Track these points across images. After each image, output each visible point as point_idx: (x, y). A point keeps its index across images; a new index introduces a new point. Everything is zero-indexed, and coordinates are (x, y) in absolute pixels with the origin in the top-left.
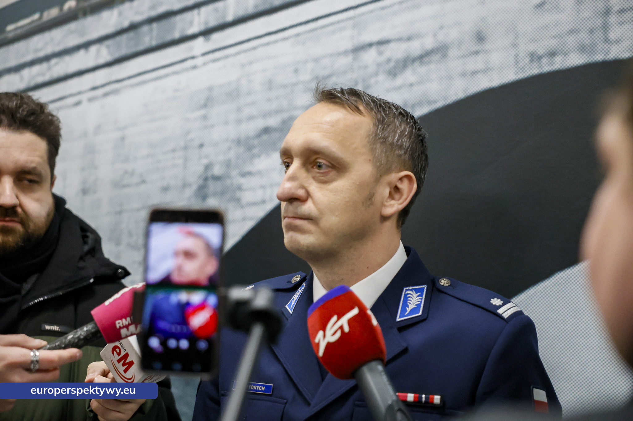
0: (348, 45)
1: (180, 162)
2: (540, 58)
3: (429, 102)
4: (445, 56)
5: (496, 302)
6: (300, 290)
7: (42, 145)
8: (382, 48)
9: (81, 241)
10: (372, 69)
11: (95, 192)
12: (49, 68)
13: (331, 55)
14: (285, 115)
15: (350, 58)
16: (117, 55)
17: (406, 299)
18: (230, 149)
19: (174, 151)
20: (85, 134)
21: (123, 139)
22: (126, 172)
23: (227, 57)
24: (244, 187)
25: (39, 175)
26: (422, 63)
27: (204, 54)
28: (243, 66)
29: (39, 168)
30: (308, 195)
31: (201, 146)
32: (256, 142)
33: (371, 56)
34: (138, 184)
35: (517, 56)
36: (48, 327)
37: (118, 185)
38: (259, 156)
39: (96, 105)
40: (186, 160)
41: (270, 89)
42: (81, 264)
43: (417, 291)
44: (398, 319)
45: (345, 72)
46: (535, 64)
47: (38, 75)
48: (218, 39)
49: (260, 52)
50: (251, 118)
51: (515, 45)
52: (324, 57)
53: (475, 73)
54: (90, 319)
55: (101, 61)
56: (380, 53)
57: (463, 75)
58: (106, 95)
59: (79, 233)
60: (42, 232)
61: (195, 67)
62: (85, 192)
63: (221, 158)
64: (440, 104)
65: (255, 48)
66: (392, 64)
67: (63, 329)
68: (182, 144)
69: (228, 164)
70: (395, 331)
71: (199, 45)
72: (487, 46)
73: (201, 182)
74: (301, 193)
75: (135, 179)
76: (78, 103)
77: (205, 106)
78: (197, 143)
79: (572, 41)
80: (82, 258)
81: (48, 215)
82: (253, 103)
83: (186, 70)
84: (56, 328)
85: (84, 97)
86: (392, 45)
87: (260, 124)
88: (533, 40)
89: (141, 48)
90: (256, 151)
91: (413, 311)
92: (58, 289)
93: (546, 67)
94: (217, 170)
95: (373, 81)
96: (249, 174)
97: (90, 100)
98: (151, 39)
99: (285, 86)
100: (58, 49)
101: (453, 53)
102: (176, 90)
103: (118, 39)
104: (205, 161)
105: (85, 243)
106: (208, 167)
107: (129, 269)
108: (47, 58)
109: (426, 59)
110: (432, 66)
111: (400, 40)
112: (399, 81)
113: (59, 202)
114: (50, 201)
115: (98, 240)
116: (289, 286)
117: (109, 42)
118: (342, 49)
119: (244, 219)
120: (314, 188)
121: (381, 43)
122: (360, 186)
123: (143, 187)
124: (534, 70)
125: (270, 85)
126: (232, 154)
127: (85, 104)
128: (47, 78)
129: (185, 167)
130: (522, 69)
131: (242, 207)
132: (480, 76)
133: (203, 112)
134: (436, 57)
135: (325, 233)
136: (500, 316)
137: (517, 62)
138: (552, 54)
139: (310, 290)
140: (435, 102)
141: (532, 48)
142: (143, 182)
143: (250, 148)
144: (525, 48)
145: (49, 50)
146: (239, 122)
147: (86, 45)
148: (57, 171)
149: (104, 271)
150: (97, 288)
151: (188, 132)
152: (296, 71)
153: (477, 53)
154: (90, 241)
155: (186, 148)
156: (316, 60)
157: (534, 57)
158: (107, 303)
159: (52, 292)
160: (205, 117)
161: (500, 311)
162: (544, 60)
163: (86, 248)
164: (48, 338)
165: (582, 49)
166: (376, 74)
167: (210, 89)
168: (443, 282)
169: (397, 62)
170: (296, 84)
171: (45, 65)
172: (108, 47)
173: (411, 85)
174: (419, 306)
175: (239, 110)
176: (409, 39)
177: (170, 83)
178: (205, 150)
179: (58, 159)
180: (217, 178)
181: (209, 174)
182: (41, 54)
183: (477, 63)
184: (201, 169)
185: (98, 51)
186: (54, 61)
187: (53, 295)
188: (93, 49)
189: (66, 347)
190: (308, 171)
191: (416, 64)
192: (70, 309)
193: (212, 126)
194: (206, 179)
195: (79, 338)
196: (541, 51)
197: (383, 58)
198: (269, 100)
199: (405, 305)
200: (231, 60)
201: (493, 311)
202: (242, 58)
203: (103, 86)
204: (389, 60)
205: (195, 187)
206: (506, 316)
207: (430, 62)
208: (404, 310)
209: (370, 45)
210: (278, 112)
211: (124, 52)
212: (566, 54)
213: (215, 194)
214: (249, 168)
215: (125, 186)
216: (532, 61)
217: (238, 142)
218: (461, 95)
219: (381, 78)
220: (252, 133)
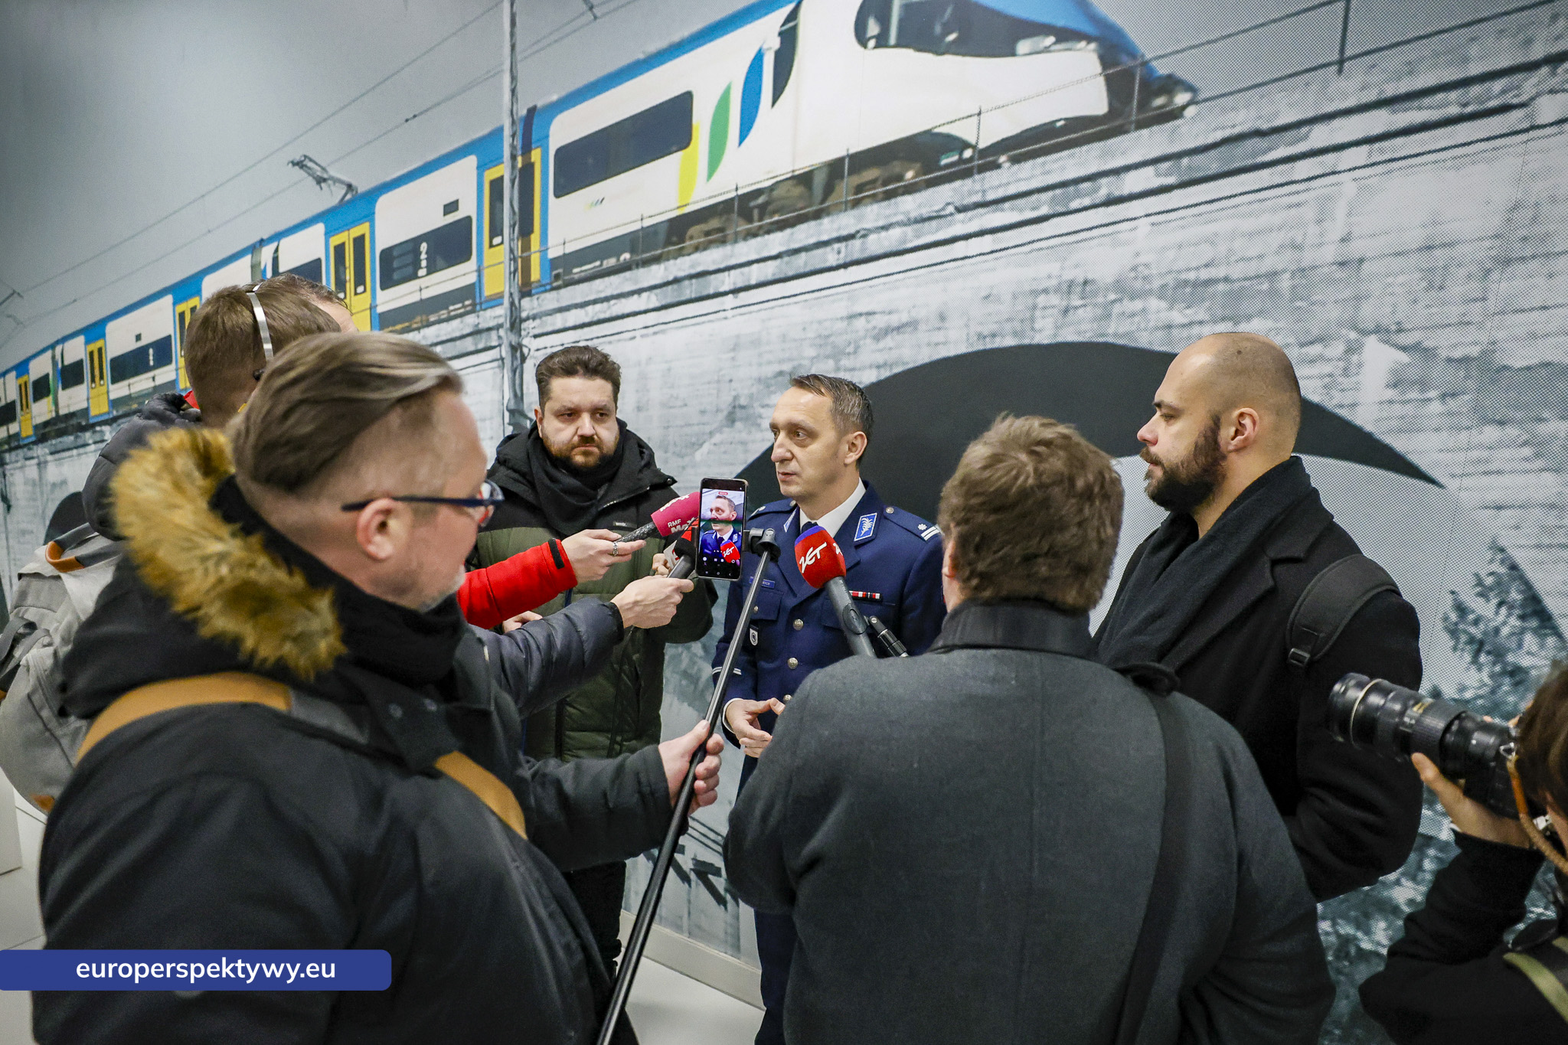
0: (845, 314)
1: (715, 392)
2: (985, 337)
3: (904, 364)
4: (916, 329)
5: (922, 527)
6: (794, 513)
7: (608, 387)
8: (870, 317)
9: (639, 457)
10: (862, 333)
11: (648, 409)
12: (609, 308)
13: (832, 319)
14: (795, 363)
15: (845, 323)
16: (664, 303)
17: (862, 524)
18: (753, 385)
19: (709, 383)
20: (639, 364)
21: (669, 370)
22: (672, 396)
23: (751, 313)
24: (764, 416)
25: (609, 410)
26: (898, 333)
27: (732, 309)
28: (763, 321)
29: (608, 405)
30: (793, 456)
31: (731, 381)
32: (773, 382)
33: (860, 323)
34: (681, 407)
35: (968, 334)
36: (617, 524)
37: (666, 405)
38: (775, 393)
39: (648, 340)
40: (719, 391)
41: (784, 341)
42: (640, 476)
43: (869, 518)
44: (855, 540)
45: (840, 334)
46: (981, 342)
47: (600, 312)
48: (745, 297)
49: (776, 310)
50: (769, 363)
51: (967, 326)
52: (826, 320)
53: (937, 344)
54: (650, 520)
55: (651, 306)
56: (868, 322)
57: (929, 344)
58: (655, 333)
59: (636, 450)
60: (612, 453)
61: (726, 318)
62: (639, 409)
63: (746, 392)
64: (911, 366)
65: (773, 308)
66: (876, 331)
67: (629, 525)
68: (716, 378)
69: (751, 397)
70: (853, 549)
71: (729, 301)
72: (947, 325)
73: (730, 408)
74: (789, 455)
75: (679, 403)
76: (634, 338)
77: (734, 349)
78: (727, 378)
79: (1008, 327)
80: (641, 471)
81: (616, 438)
82: (771, 352)
83: (719, 320)
84: (624, 524)
85: (637, 333)
86: (877, 316)
87: (777, 368)
88: (981, 324)
89: (683, 298)
90: (772, 389)
91: (867, 533)
92: (623, 496)
93: (989, 345)
94: (743, 401)
95: (862, 342)
96: (767, 406)
97: (642, 336)
98: (691, 292)
99: (795, 340)
100: (615, 292)
101: (922, 327)
102: (711, 335)
103: (664, 288)
104: (734, 393)
105: (642, 458)
106: (736, 398)
107: (676, 479)
108: (607, 299)
109: (902, 330)
110: (906, 336)
111: (883, 313)
112: (882, 344)
113: (622, 425)
114: (616, 427)
115: (652, 455)
116: (788, 509)
117: (658, 291)
118: (839, 316)
119: (763, 440)
120: (796, 450)
121: (869, 314)
122: (828, 447)
123: (685, 409)
124: (979, 346)
125: (784, 338)
126: (754, 390)
127: (638, 339)
128: (607, 315)
129: (718, 397)
130: (972, 345)
131: (762, 431)
132: (941, 346)
133: (732, 354)
134: (909, 329)
135: (808, 482)
136: (922, 539)
137: (968, 340)
138: (994, 335)
139: (797, 518)
140: (907, 363)
141: (979, 329)
142: (686, 405)
143: (768, 386)
144: (975, 328)
145: (608, 293)
146: (760, 365)
147: (639, 292)
148: (618, 404)
149: (656, 480)
150: (653, 493)
151: (721, 370)
152: (804, 329)
153: (939, 329)
154: (646, 457)
155: (718, 381)
156: (820, 322)
157: (981, 337)
158: (662, 509)
159: (619, 497)
160: (733, 359)
161: (923, 535)
162: (988, 339)
163: (643, 463)
164: (622, 532)
165: (1015, 334)
166: (865, 337)
167: (738, 336)
168: (889, 510)
169: (881, 329)
170: (805, 339)
171: (605, 304)
172: (656, 295)
173: (890, 349)
174: (870, 529)
175: (760, 355)
176: (890, 313)
177: (707, 328)
178: (734, 385)
179: (619, 396)
180: (743, 407)
181: (737, 404)
182: (602, 295)
183: (939, 337)
184: (730, 399)
185: (649, 297)
186: (612, 302)
187: (621, 500)
188: (645, 295)
189: (635, 539)
190: (791, 439)
191: (895, 333)
192: (633, 510)
193: (739, 366)
194: (734, 407)
195: (643, 533)
196: (986, 333)
197: (870, 326)
198: (783, 350)
199: (861, 529)
200: (754, 314)
201: (917, 535)
202: (763, 314)
203: (653, 326)
204: (875, 328)
205: (725, 413)
206: (926, 538)
207: (904, 333)
208: (860, 532)
209: (861, 315)
210: (790, 360)
211: (669, 300)
212: (1003, 336)
213: (741, 419)
214: (766, 401)
215: (671, 407)
216: (978, 339)
217: (759, 380)
218: (927, 360)
219: (868, 341)
220: (770, 375)
